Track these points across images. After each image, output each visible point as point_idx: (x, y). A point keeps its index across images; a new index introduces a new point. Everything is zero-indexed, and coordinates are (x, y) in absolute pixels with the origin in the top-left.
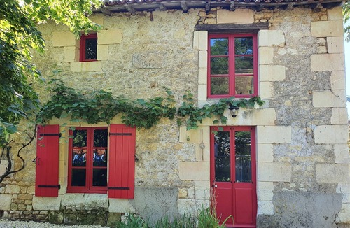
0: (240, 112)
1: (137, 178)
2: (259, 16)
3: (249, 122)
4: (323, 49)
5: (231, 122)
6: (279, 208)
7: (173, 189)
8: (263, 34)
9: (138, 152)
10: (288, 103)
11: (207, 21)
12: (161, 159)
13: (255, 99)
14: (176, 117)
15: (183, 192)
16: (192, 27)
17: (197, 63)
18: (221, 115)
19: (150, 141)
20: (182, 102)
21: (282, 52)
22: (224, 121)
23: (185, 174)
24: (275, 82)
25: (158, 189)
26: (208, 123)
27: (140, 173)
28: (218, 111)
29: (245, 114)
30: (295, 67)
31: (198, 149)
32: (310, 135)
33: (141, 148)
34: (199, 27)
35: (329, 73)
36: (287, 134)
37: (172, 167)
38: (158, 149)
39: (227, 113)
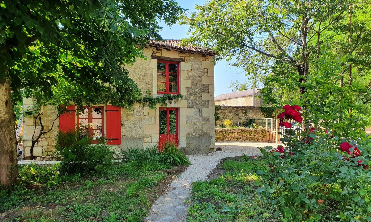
0: (173, 101)
1: (122, 134)
2: (181, 55)
3: (176, 106)
4: (206, 74)
5: (169, 106)
6: (188, 145)
7: (141, 139)
8: (182, 64)
9: (122, 121)
10: (192, 98)
11: (157, 54)
12: (134, 124)
13: (179, 96)
14: (142, 102)
15: (146, 140)
16: (150, 56)
17: (152, 75)
18: (164, 103)
19: (128, 115)
20: (145, 94)
21: (190, 74)
22: (166, 106)
23: (147, 131)
24: (187, 88)
25: (133, 139)
26: (158, 106)
27: (124, 131)
28: (164, 100)
29: (175, 102)
30: (196, 81)
31: (153, 118)
32: (201, 112)
33: (123, 119)
34: (154, 57)
35: (209, 85)
36: (192, 112)
37: (140, 128)
38: (132, 118)
39: (167, 101)
